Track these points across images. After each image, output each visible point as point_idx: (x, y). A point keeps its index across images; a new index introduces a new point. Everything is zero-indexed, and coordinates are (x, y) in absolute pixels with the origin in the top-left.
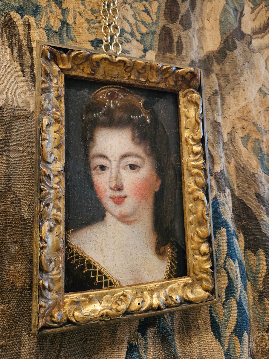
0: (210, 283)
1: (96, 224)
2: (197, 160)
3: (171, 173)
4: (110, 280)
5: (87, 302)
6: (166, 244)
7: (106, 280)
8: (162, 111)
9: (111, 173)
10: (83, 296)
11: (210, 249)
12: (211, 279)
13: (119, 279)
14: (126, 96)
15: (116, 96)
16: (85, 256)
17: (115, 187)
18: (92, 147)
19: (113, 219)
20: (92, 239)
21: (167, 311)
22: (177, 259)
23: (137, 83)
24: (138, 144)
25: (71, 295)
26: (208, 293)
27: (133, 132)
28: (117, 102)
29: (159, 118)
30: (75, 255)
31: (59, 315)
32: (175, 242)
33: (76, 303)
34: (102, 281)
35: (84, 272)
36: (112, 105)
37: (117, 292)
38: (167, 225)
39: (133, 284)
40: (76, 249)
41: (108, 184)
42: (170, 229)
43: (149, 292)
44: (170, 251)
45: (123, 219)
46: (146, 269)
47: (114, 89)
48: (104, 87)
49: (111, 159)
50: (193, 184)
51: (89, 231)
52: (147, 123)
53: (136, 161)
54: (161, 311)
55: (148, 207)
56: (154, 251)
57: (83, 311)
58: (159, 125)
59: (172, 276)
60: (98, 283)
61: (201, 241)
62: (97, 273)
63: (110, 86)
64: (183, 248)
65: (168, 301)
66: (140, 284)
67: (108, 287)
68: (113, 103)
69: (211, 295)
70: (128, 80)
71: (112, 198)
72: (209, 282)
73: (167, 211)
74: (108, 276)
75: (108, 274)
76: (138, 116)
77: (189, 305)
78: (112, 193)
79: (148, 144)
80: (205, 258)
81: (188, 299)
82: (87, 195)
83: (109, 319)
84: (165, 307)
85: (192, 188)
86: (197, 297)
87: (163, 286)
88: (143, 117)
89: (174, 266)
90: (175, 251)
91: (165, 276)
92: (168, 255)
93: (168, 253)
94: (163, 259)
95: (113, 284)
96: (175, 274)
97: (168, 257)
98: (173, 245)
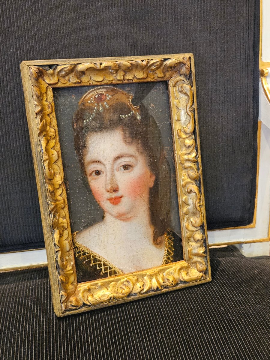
0: (203, 265)
1: (97, 224)
2: (189, 154)
3: (164, 167)
4: (114, 270)
5: (97, 289)
6: (163, 234)
7: (110, 270)
8: (152, 105)
9: (106, 176)
10: (93, 285)
11: (203, 236)
12: (205, 262)
13: (122, 268)
14: (114, 95)
15: (104, 98)
16: (90, 252)
17: (111, 189)
19: (112, 218)
20: (95, 238)
21: (165, 291)
22: (174, 246)
23: (124, 82)
24: (130, 143)
25: (83, 285)
26: (201, 274)
28: (105, 103)
30: (82, 253)
32: (171, 231)
33: (88, 290)
34: (107, 271)
35: (91, 265)
36: (100, 108)
37: (121, 279)
38: (163, 218)
39: (134, 271)
40: (82, 248)
41: (104, 187)
42: (166, 220)
43: (149, 277)
44: (167, 240)
45: (121, 217)
46: (146, 258)
47: (101, 90)
48: (91, 90)
49: (105, 163)
50: (186, 177)
51: (92, 231)
52: (138, 120)
53: (129, 161)
54: (160, 291)
55: (144, 203)
56: (152, 241)
57: (95, 296)
58: (149, 119)
59: (169, 261)
60: (104, 274)
61: (195, 229)
62: (103, 265)
64: (179, 236)
65: (165, 283)
66: (140, 271)
67: (113, 275)
68: (102, 105)
69: (204, 275)
70: (114, 81)
71: (109, 200)
73: (162, 204)
74: (112, 266)
75: (112, 265)
76: (128, 114)
77: (185, 285)
78: (109, 195)
79: (140, 141)
80: (199, 244)
81: (184, 280)
82: (87, 200)
83: (117, 300)
84: (163, 288)
85: (185, 181)
86: (191, 278)
87: (161, 271)
88: (133, 114)
89: (171, 252)
90: (171, 240)
91: (163, 262)
92: (165, 244)
93: (165, 242)
94: (161, 248)
95: (117, 273)
96: (172, 259)
97: (165, 246)
98: (169, 234)
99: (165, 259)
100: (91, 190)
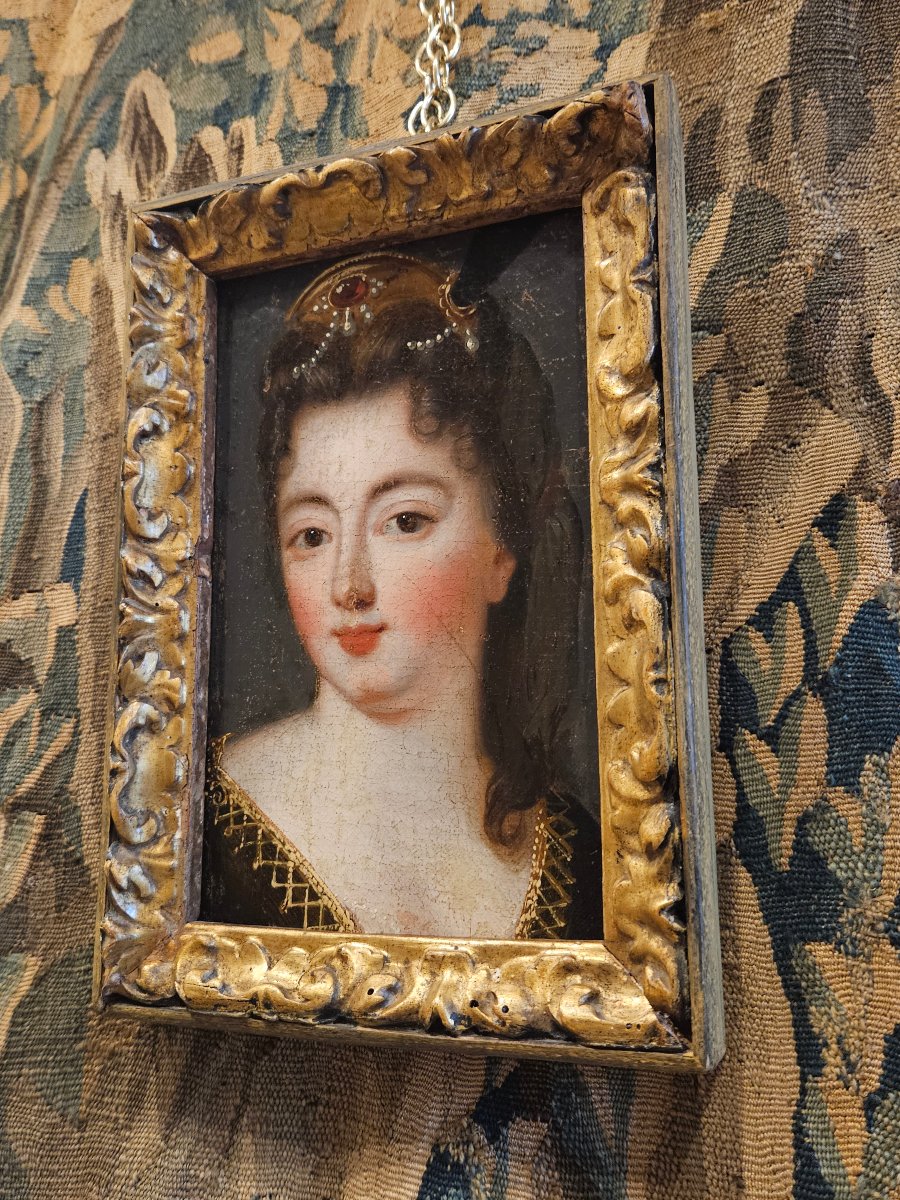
0: (666, 978)
1: (291, 719)
2: (634, 458)
4: (326, 907)
6: (529, 804)
7: (313, 903)
8: (526, 295)
9: (339, 552)
10: (230, 936)
13: (354, 906)
14: (392, 278)
15: (360, 290)
16: (258, 817)
17: (350, 598)
18: (285, 476)
19: (339, 704)
20: (277, 767)
22: (572, 867)
23: (414, 223)
24: (432, 437)
25: (202, 926)
26: (652, 1017)
27: (416, 400)
28: (363, 308)
29: (516, 323)
30: (232, 812)
31: (155, 971)
32: (568, 797)
33: (210, 950)
34: (302, 904)
35: (255, 866)
36: (347, 324)
38: (535, 732)
39: (398, 932)
40: (236, 796)
41: (329, 588)
42: (546, 746)
44: (546, 834)
45: (375, 704)
46: (448, 888)
47: (355, 269)
48: (327, 272)
49: (339, 504)
50: (621, 560)
51: (270, 742)
52: (467, 354)
53: (421, 498)
55: (463, 661)
56: (479, 824)
59: (548, 930)
60: (290, 909)
61: (641, 794)
62: (290, 876)
63: (343, 264)
65: (477, 1009)
67: (319, 926)
68: (352, 315)
69: (665, 1028)
70: (384, 226)
71: (339, 635)
73: (535, 675)
74: (320, 889)
75: (322, 884)
76: (434, 337)
78: (339, 618)
79: (466, 429)
81: (561, 1018)
82: (269, 627)
83: (275, 1017)
85: (615, 576)
86: (599, 1020)
87: (487, 955)
88: (452, 334)
89: (562, 893)
91: (521, 925)
92: (535, 848)
93: (537, 841)
94: (514, 862)
95: (335, 922)
96: (563, 924)
97: (534, 856)
98: (558, 810)
99: (528, 916)
100: (287, 596)
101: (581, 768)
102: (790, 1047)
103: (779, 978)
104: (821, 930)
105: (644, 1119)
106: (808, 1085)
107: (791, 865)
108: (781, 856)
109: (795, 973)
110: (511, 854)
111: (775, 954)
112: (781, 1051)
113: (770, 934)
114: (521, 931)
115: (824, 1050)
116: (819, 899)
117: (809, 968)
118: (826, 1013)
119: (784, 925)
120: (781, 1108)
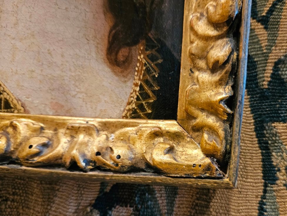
0: (218, 139)
4: (6, 99)
6: (135, 42)
11: (231, 53)
12: (225, 130)
13: (23, 98)
21: (95, 176)
22: (160, 81)
26: (208, 161)
32: (159, 41)
42: (148, 9)
43: (68, 131)
44: (144, 61)
46: (83, 90)
54: (82, 173)
56: (103, 53)
59: (141, 114)
61: (212, 32)
65: (100, 157)
67: (3, 111)
69: (216, 166)
72: (218, 135)
77: (152, 177)
80: (216, 77)
81: (153, 162)
84: (90, 167)
86: (177, 162)
87: (106, 126)
89: (151, 94)
90: (155, 63)
91: (126, 112)
92: (137, 69)
93: (138, 65)
94: (124, 76)
95: (12, 108)
96: (150, 111)
97: (136, 73)
98: (153, 47)
99: (130, 107)
101: (168, 24)
102: (259, 171)
103: (256, 139)
104: (281, 117)
105: (182, 204)
106: (268, 188)
107: (268, 85)
108: (264, 81)
109: (266, 137)
110: (122, 72)
111: (256, 128)
112: (254, 173)
113: (254, 119)
114: (126, 115)
115: (278, 173)
116: (282, 102)
117: (273, 134)
118: (281, 156)
119: (261, 114)
120: (252, 199)
